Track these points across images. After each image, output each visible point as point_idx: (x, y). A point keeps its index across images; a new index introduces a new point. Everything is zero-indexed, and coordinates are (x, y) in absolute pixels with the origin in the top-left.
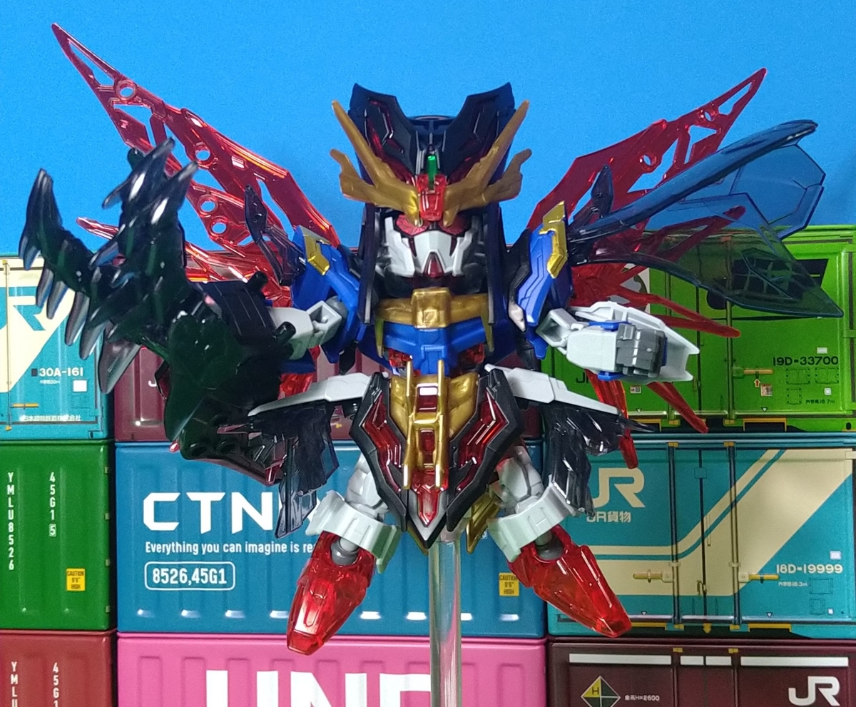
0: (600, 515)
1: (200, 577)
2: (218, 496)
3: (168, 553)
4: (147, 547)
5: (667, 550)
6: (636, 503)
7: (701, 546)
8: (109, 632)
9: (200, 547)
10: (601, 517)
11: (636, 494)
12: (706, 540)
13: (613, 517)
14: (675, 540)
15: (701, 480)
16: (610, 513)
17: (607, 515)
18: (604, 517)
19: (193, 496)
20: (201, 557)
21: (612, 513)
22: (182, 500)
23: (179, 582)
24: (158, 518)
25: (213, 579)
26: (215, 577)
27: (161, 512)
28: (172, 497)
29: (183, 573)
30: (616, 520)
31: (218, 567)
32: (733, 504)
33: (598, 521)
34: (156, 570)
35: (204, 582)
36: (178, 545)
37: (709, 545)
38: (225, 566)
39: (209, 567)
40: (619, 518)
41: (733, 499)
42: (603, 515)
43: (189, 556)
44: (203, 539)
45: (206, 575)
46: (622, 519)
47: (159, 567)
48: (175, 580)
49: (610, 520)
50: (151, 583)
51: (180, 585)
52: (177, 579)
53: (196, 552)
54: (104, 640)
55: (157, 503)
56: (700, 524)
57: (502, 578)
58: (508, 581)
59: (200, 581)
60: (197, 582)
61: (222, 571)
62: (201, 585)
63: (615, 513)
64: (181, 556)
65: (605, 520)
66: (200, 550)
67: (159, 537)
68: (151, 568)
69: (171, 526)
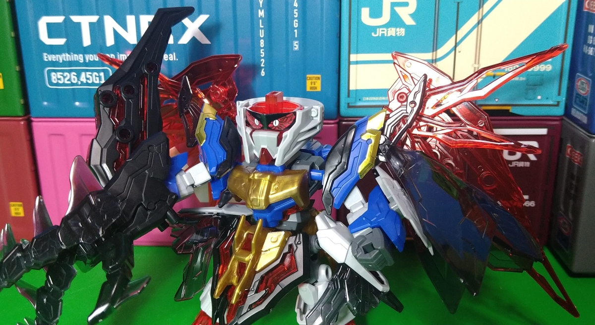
0: (382, 31)
1: (87, 79)
2: (94, 19)
3: (61, 61)
4: (45, 57)
5: (429, 56)
6: (410, 22)
7: (453, 52)
8: (26, 118)
9: (84, 56)
10: (383, 32)
11: (409, 14)
12: (457, 48)
13: (392, 32)
14: (435, 48)
15: (458, 3)
16: (389, 29)
17: (387, 31)
18: (385, 32)
19: (75, 19)
20: (85, 64)
21: (391, 30)
22: (67, 21)
23: (72, 82)
24: (50, 36)
25: (96, 80)
26: (98, 78)
27: (53, 30)
28: (59, 19)
29: (73, 76)
30: (394, 35)
31: (98, 71)
32: (480, 22)
33: (380, 35)
34: (53, 74)
35: (90, 82)
36: (67, 55)
37: (460, 52)
38: (103, 71)
39: (92, 71)
40: (396, 32)
41: (480, 18)
42: (384, 31)
43: (76, 63)
44: (85, 51)
45: (90, 77)
46: (398, 34)
47: (56, 71)
48: (68, 80)
49: (389, 35)
50: (51, 83)
51: (72, 84)
52: (69, 80)
53: (82, 61)
54: (22, 123)
55: (48, 25)
56: (454, 36)
57: (308, 78)
58: (313, 81)
59: (86, 82)
60: (85, 82)
61: (102, 74)
62: (87, 84)
63: (394, 29)
64: (70, 63)
65: (386, 35)
66: (84, 59)
67: (53, 49)
68: (49, 72)
69: (61, 41)
